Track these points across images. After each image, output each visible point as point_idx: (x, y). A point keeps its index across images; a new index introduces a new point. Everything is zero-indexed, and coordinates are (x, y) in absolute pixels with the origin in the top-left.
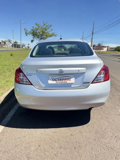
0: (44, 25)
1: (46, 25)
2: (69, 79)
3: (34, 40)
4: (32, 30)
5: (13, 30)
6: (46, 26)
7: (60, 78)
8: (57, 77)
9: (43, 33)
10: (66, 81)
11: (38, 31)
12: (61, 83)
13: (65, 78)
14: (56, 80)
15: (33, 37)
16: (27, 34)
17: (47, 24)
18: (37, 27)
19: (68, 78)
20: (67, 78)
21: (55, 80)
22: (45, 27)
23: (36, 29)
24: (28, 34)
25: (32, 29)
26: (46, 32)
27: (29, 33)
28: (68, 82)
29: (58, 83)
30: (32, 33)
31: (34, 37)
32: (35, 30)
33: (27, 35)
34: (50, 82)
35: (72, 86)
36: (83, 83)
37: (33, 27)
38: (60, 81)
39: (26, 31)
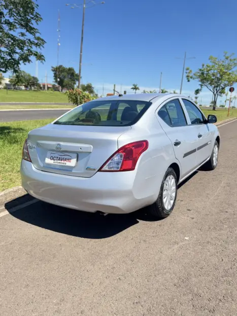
0: (227, 58)
1: (229, 59)
2: (69, 160)
3: (200, 90)
4: (200, 70)
5: (161, 73)
6: (231, 60)
7: (59, 156)
8: (56, 155)
9: (221, 76)
10: (65, 162)
11: (211, 72)
12: (59, 164)
13: (65, 157)
14: (55, 158)
15: (200, 83)
16: (189, 78)
17: (232, 58)
18: (211, 64)
19: (69, 157)
20: (67, 157)
21: (53, 159)
22: (226, 63)
23: (208, 69)
24: (191, 78)
25: (201, 67)
26: (230, 72)
27: (194, 76)
28: (68, 164)
29: (56, 164)
30: (199, 76)
31: (203, 83)
32: (206, 70)
33: (189, 81)
34: (48, 161)
35: (73, 171)
36: (87, 169)
37: (203, 65)
38: (59, 161)
39: (189, 73)
